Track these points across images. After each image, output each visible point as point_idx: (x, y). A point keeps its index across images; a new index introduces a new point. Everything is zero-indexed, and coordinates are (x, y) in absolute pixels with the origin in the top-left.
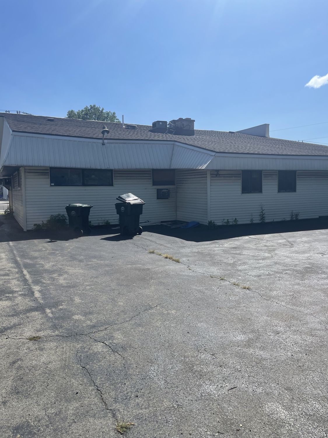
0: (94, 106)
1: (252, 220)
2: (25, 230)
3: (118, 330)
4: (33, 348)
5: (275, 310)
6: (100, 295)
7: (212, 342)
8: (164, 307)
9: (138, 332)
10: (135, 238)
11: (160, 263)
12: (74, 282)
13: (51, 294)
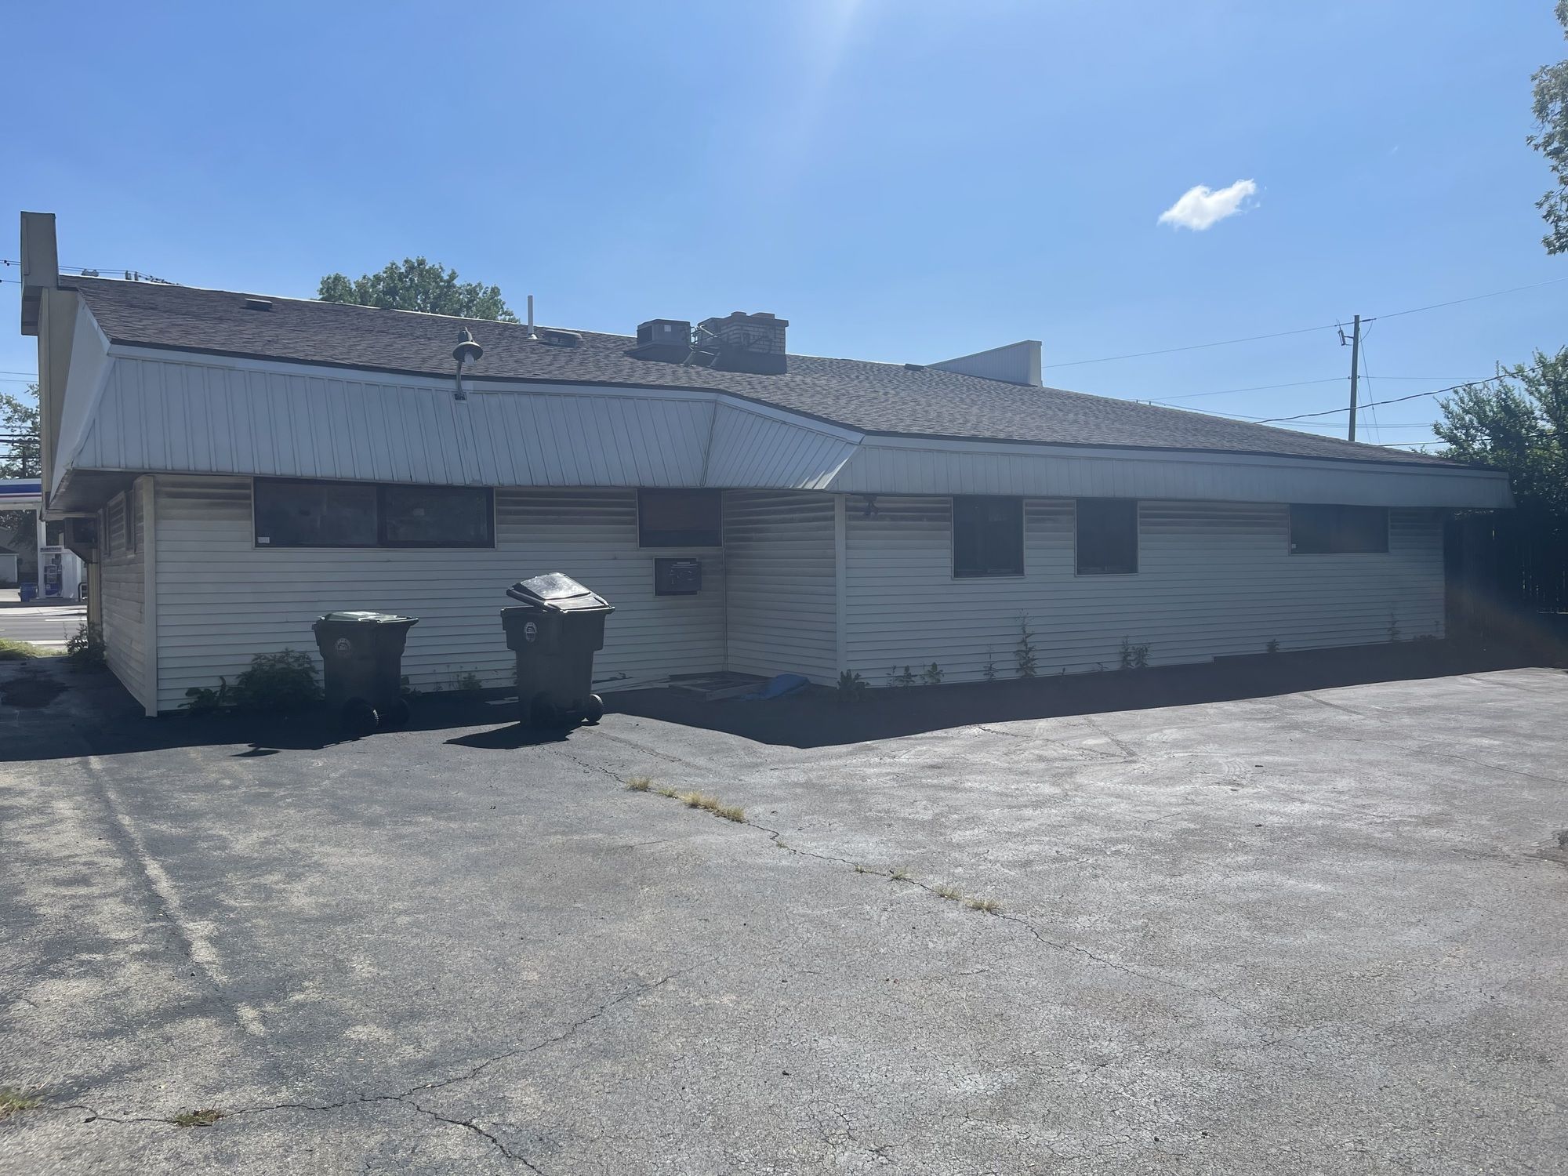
0: (421, 263)
1: (990, 670)
2: (151, 712)
3: (524, 1073)
4: (194, 1154)
5: (1088, 982)
6: (452, 948)
7: (874, 1104)
8: (693, 984)
9: (602, 1080)
10: (576, 735)
11: (672, 826)
12: (349, 900)
13: (255, 947)
